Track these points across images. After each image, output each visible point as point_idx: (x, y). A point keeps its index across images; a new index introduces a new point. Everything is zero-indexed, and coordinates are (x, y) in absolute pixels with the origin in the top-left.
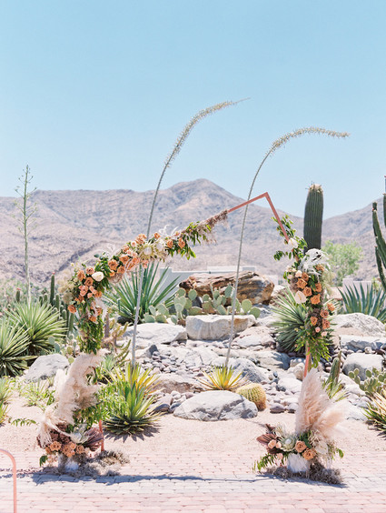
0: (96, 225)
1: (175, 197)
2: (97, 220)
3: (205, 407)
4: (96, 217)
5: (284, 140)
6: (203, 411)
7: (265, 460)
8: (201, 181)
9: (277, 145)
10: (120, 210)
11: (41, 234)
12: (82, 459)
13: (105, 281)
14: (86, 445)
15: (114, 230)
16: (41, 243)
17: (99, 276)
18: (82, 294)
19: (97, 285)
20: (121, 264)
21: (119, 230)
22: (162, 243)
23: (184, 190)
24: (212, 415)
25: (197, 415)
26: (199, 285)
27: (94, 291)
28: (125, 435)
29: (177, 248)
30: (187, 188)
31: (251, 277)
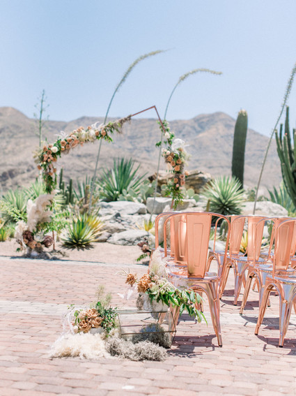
0: (130, 147)
1: (196, 126)
2: (131, 143)
3: (126, 238)
4: (130, 140)
5: (186, 76)
6: (124, 240)
7: (142, 257)
8: (218, 114)
9: (183, 79)
10: (150, 135)
11: (84, 152)
12: (39, 250)
13: (59, 153)
14: (42, 243)
15: (145, 152)
16: (84, 160)
17: (55, 149)
18: (45, 159)
19: (54, 155)
20: (68, 144)
21: (148, 151)
22: (93, 133)
23: (204, 120)
24: (130, 242)
25: (121, 242)
26: (160, 179)
27: (52, 158)
28: (74, 248)
29: (101, 136)
30: (208, 119)
31: (198, 174)
